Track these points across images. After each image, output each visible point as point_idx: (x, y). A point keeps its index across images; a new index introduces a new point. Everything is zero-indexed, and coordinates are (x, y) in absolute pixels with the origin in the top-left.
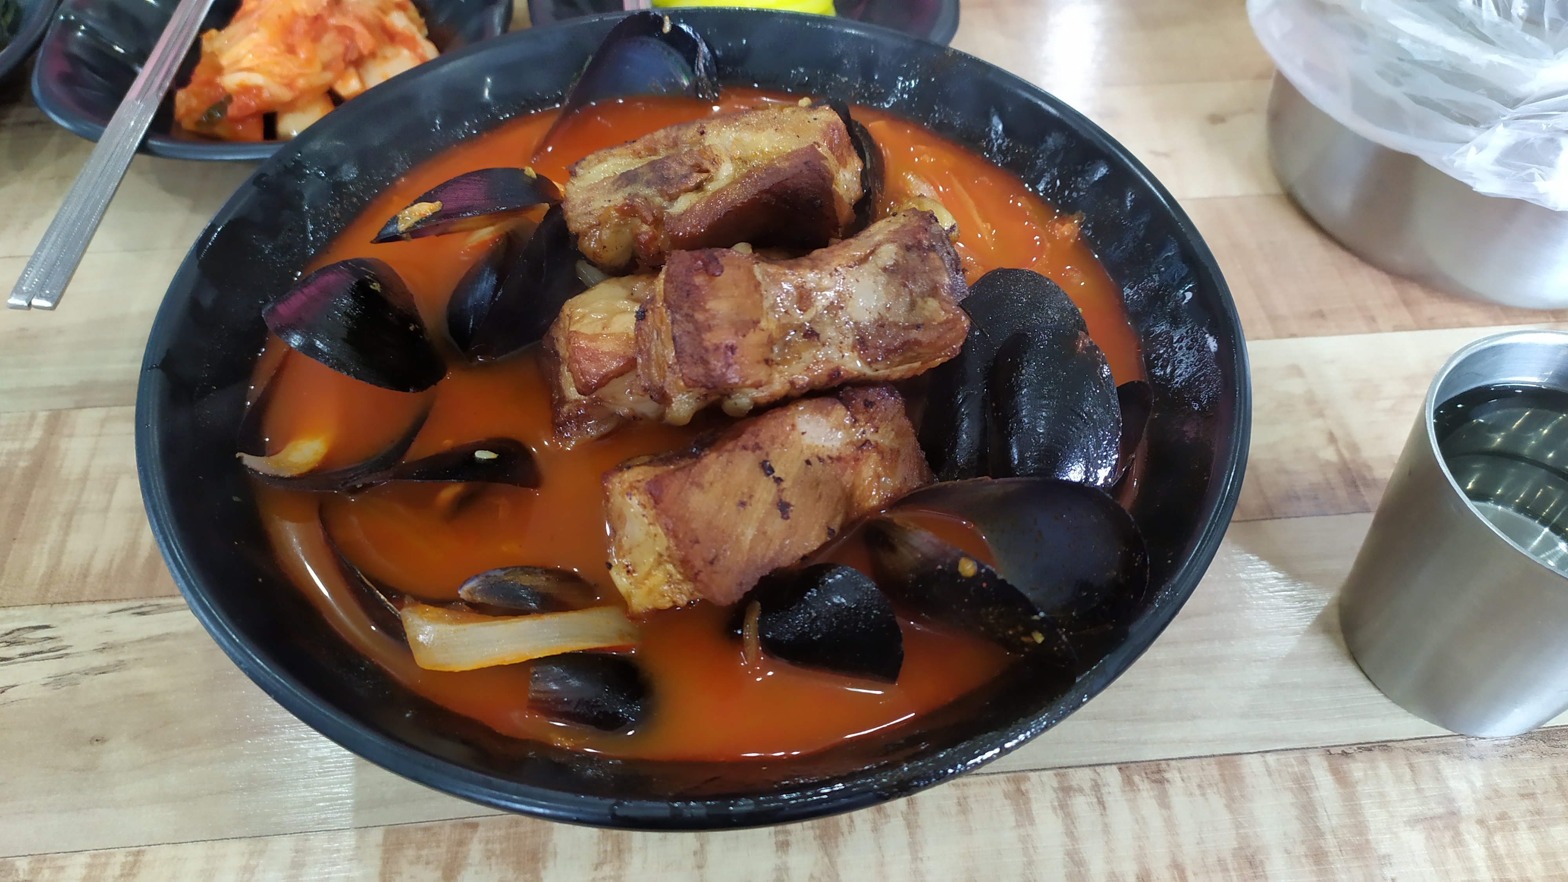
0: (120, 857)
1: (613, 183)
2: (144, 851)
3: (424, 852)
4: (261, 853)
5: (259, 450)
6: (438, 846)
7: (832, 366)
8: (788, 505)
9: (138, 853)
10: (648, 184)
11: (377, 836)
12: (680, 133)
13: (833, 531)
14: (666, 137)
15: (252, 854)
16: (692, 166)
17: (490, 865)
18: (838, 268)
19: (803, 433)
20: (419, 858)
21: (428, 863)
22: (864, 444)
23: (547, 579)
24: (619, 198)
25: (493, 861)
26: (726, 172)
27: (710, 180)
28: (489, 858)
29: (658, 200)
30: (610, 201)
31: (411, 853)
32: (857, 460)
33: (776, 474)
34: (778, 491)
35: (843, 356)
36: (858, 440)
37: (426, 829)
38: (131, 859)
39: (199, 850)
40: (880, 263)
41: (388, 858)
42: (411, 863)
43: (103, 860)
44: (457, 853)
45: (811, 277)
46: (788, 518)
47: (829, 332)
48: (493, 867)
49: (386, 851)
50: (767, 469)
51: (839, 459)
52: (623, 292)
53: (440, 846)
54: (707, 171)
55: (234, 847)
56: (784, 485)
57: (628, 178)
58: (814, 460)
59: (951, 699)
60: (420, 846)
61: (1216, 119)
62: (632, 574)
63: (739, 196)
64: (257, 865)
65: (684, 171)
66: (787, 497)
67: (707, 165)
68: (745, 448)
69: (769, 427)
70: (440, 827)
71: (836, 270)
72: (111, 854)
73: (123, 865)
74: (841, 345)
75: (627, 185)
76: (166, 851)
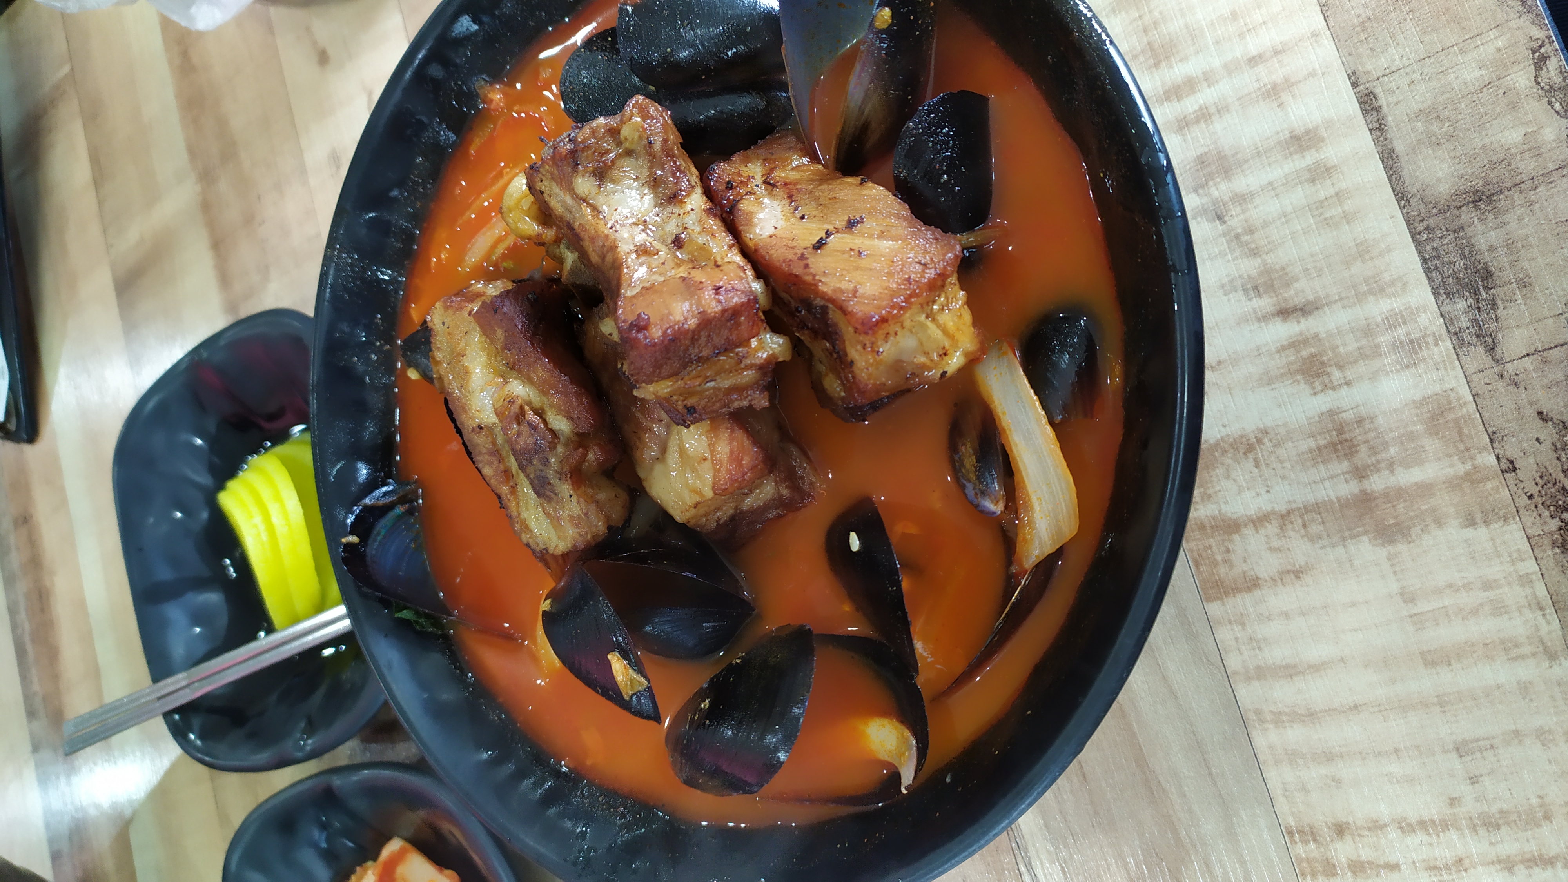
0: (1300, 850)
1: (549, 500)
2: (1286, 828)
3: (1219, 558)
4: (1258, 712)
5: (896, 777)
6: (1210, 547)
7: (704, 216)
8: (849, 221)
9: (1290, 833)
10: (546, 462)
11: (1215, 609)
12: (484, 451)
13: (862, 179)
14: (490, 464)
15: (1262, 721)
16: (519, 424)
17: (1216, 492)
18: (609, 226)
19: (776, 228)
20: (1225, 561)
21: (1228, 551)
22: (769, 184)
23: (964, 444)
24: (565, 489)
25: (1210, 491)
26: (518, 389)
27: (529, 403)
28: (1210, 496)
29: (560, 449)
30: (571, 496)
31: (1222, 570)
32: (786, 184)
33: (824, 236)
34: (837, 232)
35: (692, 210)
36: (766, 189)
37: (1197, 565)
38: (1297, 837)
39: (1271, 774)
40: (594, 190)
41: (1232, 589)
42: (1232, 566)
43: (1305, 865)
44: (1212, 527)
45: (624, 248)
46: (862, 218)
47: (672, 228)
48: (1218, 488)
49: (1227, 594)
50: (820, 245)
51: (790, 197)
52: (658, 468)
53: (1210, 546)
54: (521, 408)
55: (1260, 741)
56: (831, 228)
57: (542, 488)
58: (798, 214)
59: (993, 43)
60: (1215, 564)
61: (323, 58)
62: (947, 351)
63: (543, 368)
64: (1271, 712)
65: (525, 429)
66: (841, 223)
67: (515, 409)
68: (807, 266)
69: (778, 255)
70: (1192, 552)
71: (611, 228)
72: (1296, 859)
73: (1305, 842)
74: (682, 214)
75: (549, 484)
76: (1282, 806)
